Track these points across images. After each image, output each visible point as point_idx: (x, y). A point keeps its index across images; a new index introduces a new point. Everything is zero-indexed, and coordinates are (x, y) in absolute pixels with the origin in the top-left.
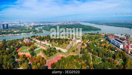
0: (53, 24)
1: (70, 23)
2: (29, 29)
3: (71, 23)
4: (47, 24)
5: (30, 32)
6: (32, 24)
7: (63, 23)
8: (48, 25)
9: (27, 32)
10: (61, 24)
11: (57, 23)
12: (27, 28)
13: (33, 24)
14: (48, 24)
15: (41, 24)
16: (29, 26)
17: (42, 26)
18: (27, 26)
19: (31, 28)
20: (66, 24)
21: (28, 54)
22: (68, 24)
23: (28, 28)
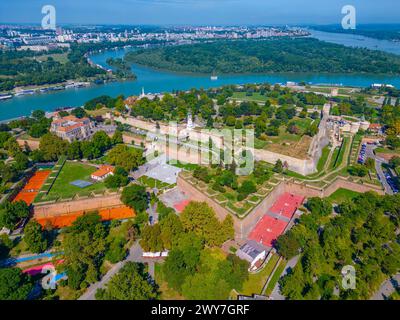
0: (173, 36)
1: (258, 35)
2: (51, 63)
3: (265, 34)
4: (142, 37)
5: (67, 77)
6: (61, 38)
7: (220, 33)
8: (147, 42)
9: (49, 82)
10: (211, 36)
11: (194, 32)
12: (39, 60)
13: (68, 37)
14: (150, 36)
15: (114, 39)
16: (45, 48)
17: (120, 44)
18: (32, 48)
19: (62, 59)
20: (236, 36)
21: (110, 201)
22: (249, 35)
23: (45, 57)
